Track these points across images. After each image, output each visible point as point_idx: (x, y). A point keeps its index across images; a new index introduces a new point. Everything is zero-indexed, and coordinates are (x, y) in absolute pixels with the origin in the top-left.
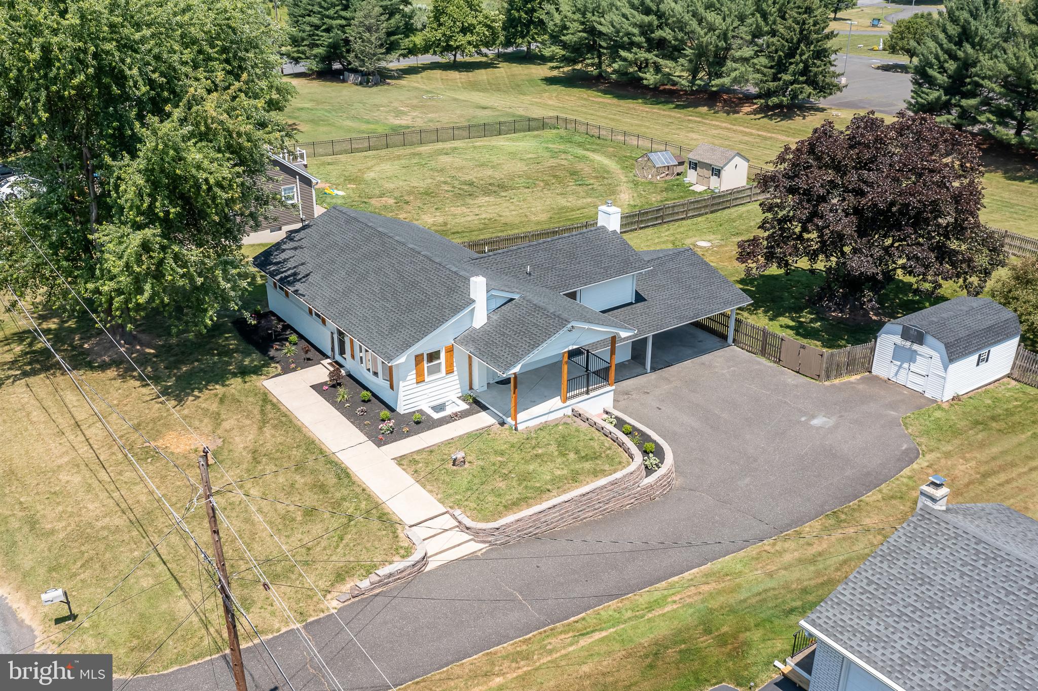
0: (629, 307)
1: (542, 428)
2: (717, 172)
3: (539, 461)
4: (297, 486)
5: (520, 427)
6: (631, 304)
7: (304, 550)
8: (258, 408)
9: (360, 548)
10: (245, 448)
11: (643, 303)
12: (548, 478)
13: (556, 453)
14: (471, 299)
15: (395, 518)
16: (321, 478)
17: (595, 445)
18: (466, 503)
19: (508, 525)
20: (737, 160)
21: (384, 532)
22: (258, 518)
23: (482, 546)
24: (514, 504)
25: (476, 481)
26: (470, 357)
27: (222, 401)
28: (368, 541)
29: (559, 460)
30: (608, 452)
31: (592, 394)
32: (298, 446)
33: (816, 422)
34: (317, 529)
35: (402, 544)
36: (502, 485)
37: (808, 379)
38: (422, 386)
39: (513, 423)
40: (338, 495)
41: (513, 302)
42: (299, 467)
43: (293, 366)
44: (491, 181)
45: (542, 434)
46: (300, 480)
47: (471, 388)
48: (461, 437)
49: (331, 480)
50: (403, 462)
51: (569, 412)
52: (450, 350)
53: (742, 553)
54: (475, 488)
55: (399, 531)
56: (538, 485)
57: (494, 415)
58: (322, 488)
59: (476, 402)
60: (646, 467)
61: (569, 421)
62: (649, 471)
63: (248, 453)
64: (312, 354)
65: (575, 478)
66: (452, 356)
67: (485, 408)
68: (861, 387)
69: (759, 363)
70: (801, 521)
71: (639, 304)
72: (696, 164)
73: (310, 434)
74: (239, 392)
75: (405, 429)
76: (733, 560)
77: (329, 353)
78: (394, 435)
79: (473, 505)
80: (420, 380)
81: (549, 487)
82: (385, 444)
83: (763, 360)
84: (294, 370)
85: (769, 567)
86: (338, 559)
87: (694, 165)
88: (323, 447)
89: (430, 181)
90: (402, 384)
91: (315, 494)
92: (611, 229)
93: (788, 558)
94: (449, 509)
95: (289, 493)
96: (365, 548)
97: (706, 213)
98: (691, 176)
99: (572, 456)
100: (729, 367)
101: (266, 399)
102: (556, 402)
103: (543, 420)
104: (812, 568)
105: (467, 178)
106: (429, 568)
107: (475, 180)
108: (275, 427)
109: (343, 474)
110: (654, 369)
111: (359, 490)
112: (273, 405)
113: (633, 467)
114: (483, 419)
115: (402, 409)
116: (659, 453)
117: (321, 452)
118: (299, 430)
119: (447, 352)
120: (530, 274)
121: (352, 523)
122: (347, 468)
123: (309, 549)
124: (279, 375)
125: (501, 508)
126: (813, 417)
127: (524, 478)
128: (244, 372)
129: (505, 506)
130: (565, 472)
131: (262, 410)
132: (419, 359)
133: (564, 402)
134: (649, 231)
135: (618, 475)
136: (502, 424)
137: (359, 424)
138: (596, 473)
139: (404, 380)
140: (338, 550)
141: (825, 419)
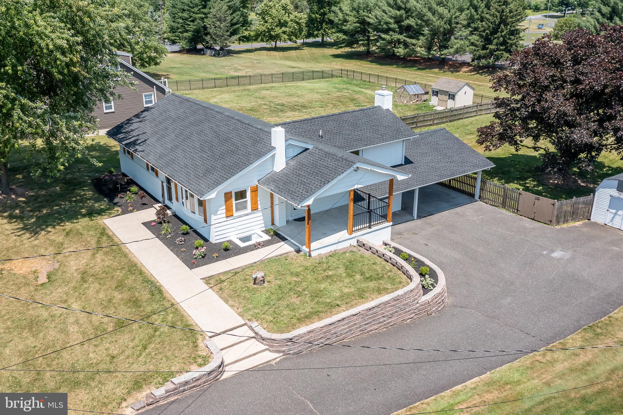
0: (400, 167)
1: (332, 255)
2: (452, 97)
3: (329, 281)
4: (114, 301)
5: (313, 254)
6: (401, 165)
7: (108, 359)
8: (96, 239)
9: (160, 356)
10: (76, 270)
11: (410, 165)
12: (338, 295)
13: (345, 275)
14: (272, 147)
15: (197, 329)
16: (137, 294)
17: (378, 268)
18: (263, 316)
19: (300, 336)
20: (466, 88)
21: (185, 342)
23: (277, 355)
24: (306, 317)
25: (273, 297)
26: (272, 196)
27: (67, 234)
28: (169, 350)
29: (347, 280)
30: (389, 274)
31: (374, 228)
32: (123, 268)
33: (557, 254)
34: (125, 338)
35: (200, 353)
36: (296, 301)
37: (542, 224)
38: (231, 221)
39: (308, 250)
40: (149, 309)
41: (308, 151)
42: (120, 286)
43: (131, 208)
45: (332, 260)
46: (118, 296)
47: (273, 224)
48: (261, 261)
49: (145, 295)
50: (210, 282)
51: (354, 242)
52: (255, 190)
53: (516, 363)
54: (272, 303)
55: (199, 341)
56: (328, 301)
57: (292, 245)
58: (135, 303)
59: (277, 234)
60: (423, 287)
61: (355, 249)
62: (426, 290)
63: (78, 274)
64: (147, 199)
65: (361, 295)
66: (256, 196)
67: (283, 239)
68: (585, 229)
69: (501, 213)
70: (562, 334)
71: (407, 165)
72: (437, 92)
73: (134, 259)
74: (84, 228)
75: (215, 255)
76: (510, 369)
77: (161, 199)
78: (205, 259)
79: (270, 318)
80: (229, 214)
81: (339, 303)
82: (197, 267)
83: (504, 211)
84: (131, 211)
85: (544, 376)
86: (138, 367)
88: (143, 269)
90: (213, 217)
91: (129, 307)
92: (385, 108)
93: (559, 367)
94: (247, 322)
95: (105, 307)
96: (166, 357)
97: (447, 122)
98: (434, 101)
99: (358, 277)
100: (478, 216)
101: (104, 232)
102: (343, 234)
103: (332, 248)
104: (584, 377)
106: (225, 376)
108: (106, 253)
109: (157, 291)
110: (419, 217)
111: (167, 305)
112: (109, 237)
113: (412, 286)
114: (283, 248)
115: (213, 239)
116: (433, 275)
117: (141, 273)
118: (126, 256)
119: (252, 191)
120: (322, 137)
121: (158, 333)
122: (161, 286)
123: (113, 357)
124: (119, 215)
125: (294, 321)
126: (553, 251)
127: (316, 295)
128: (91, 213)
129: (298, 319)
130: (352, 290)
131: (99, 241)
132: (228, 196)
133: (350, 234)
135: (400, 292)
136: (298, 251)
137: (177, 251)
138: (380, 291)
139: (215, 214)
140: (140, 359)
141: (562, 253)
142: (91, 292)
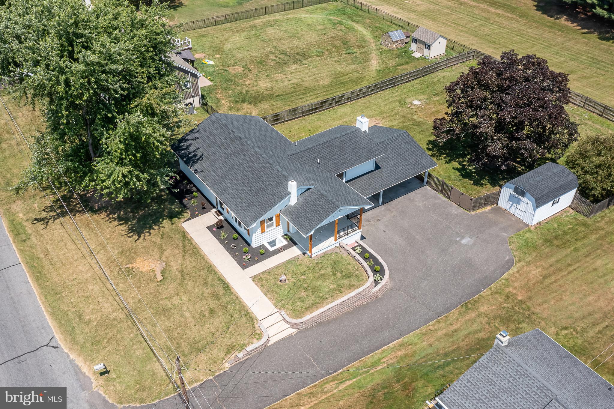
0: (371, 173)
1: (324, 255)
2: (428, 47)
3: (322, 278)
4: (205, 295)
5: (313, 256)
6: (372, 171)
7: (211, 335)
8: (181, 242)
9: (237, 334)
10: (177, 269)
11: (379, 170)
12: (327, 290)
13: (331, 273)
15: (253, 316)
16: (216, 289)
17: (350, 267)
18: (287, 306)
19: (307, 321)
20: (441, 39)
21: (248, 325)
22: (187, 314)
23: (294, 330)
24: (310, 307)
25: (292, 291)
26: (288, 223)
27: (162, 237)
28: (241, 330)
29: (332, 278)
30: (357, 272)
31: (350, 235)
32: (203, 269)
33: (464, 241)
34: (216, 322)
35: (257, 332)
36: (304, 294)
37: (464, 210)
38: (264, 234)
39: (310, 254)
40: (225, 301)
41: (310, 190)
42: (205, 284)
43: (197, 213)
44: (298, 51)
45: (325, 259)
46: (206, 291)
47: (288, 231)
48: (283, 263)
49: (221, 292)
50: (255, 279)
51: (338, 245)
52: (278, 216)
53: (418, 331)
54: (291, 296)
55: (255, 324)
56: (322, 295)
57: (300, 249)
58: (216, 296)
59: (291, 240)
60: (375, 280)
61: (338, 251)
62: (376, 283)
63: (179, 273)
64: (207, 205)
65: (340, 290)
66: (279, 219)
67: (295, 244)
68: (490, 215)
69: (439, 199)
70: (448, 310)
71: (376, 171)
72: (416, 40)
73: (210, 262)
74: (170, 230)
75: (256, 259)
76: (414, 335)
77: (215, 205)
78: (251, 262)
79: (290, 308)
80: (263, 231)
81: (327, 296)
82: (246, 268)
83: (441, 196)
84: (197, 216)
85: (430, 339)
86: (227, 341)
87: (415, 41)
88: (215, 269)
89: (262, 51)
90: (254, 235)
91: (214, 300)
92: (363, 130)
93: (440, 333)
94: (279, 310)
95: (201, 300)
96: (240, 334)
97: (420, 77)
98: (413, 47)
99: (339, 275)
100: (423, 201)
101: (184, 235)
102: (331, 240)
103: (325, 250)
104: (451, 340)
105: (284, 48)
106: (269, 344)
107: (288, 50)
108: (191, 255)
109: (227, 287)
110: (383, 203)
111: (235, 298)
112: (189, 240)
113: (368, 284)
114: (295, 251)
115: (254, 245)
116: (381, 272)
117: (215, 273)
118: (203, 258)
119: (276, 217)
120: (319, 163)
121: (233, 318)
122: (228, 283)
123: (213, 334)
124: (189, 219)
125: (304, 309)
126: (463, 237)
127: (315, 290)
128: (172, 216)
129: (305, 308)
130: (335, 286)
131: (183, 244)
132: (262, 222)
133: (336, 241)
134: (387, 92)
135: (361, 289)
136: (304, 254)
137: (233, 254)
138: (351, 287)
139: (255, 232)
140: (227, 335)
141: (469, 239)
142: (190, 288)
